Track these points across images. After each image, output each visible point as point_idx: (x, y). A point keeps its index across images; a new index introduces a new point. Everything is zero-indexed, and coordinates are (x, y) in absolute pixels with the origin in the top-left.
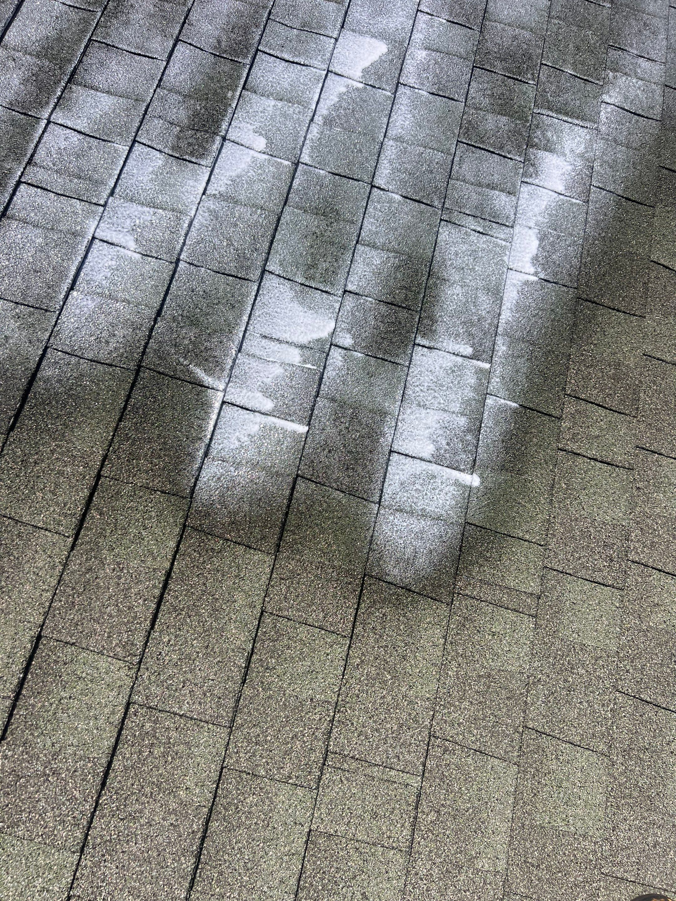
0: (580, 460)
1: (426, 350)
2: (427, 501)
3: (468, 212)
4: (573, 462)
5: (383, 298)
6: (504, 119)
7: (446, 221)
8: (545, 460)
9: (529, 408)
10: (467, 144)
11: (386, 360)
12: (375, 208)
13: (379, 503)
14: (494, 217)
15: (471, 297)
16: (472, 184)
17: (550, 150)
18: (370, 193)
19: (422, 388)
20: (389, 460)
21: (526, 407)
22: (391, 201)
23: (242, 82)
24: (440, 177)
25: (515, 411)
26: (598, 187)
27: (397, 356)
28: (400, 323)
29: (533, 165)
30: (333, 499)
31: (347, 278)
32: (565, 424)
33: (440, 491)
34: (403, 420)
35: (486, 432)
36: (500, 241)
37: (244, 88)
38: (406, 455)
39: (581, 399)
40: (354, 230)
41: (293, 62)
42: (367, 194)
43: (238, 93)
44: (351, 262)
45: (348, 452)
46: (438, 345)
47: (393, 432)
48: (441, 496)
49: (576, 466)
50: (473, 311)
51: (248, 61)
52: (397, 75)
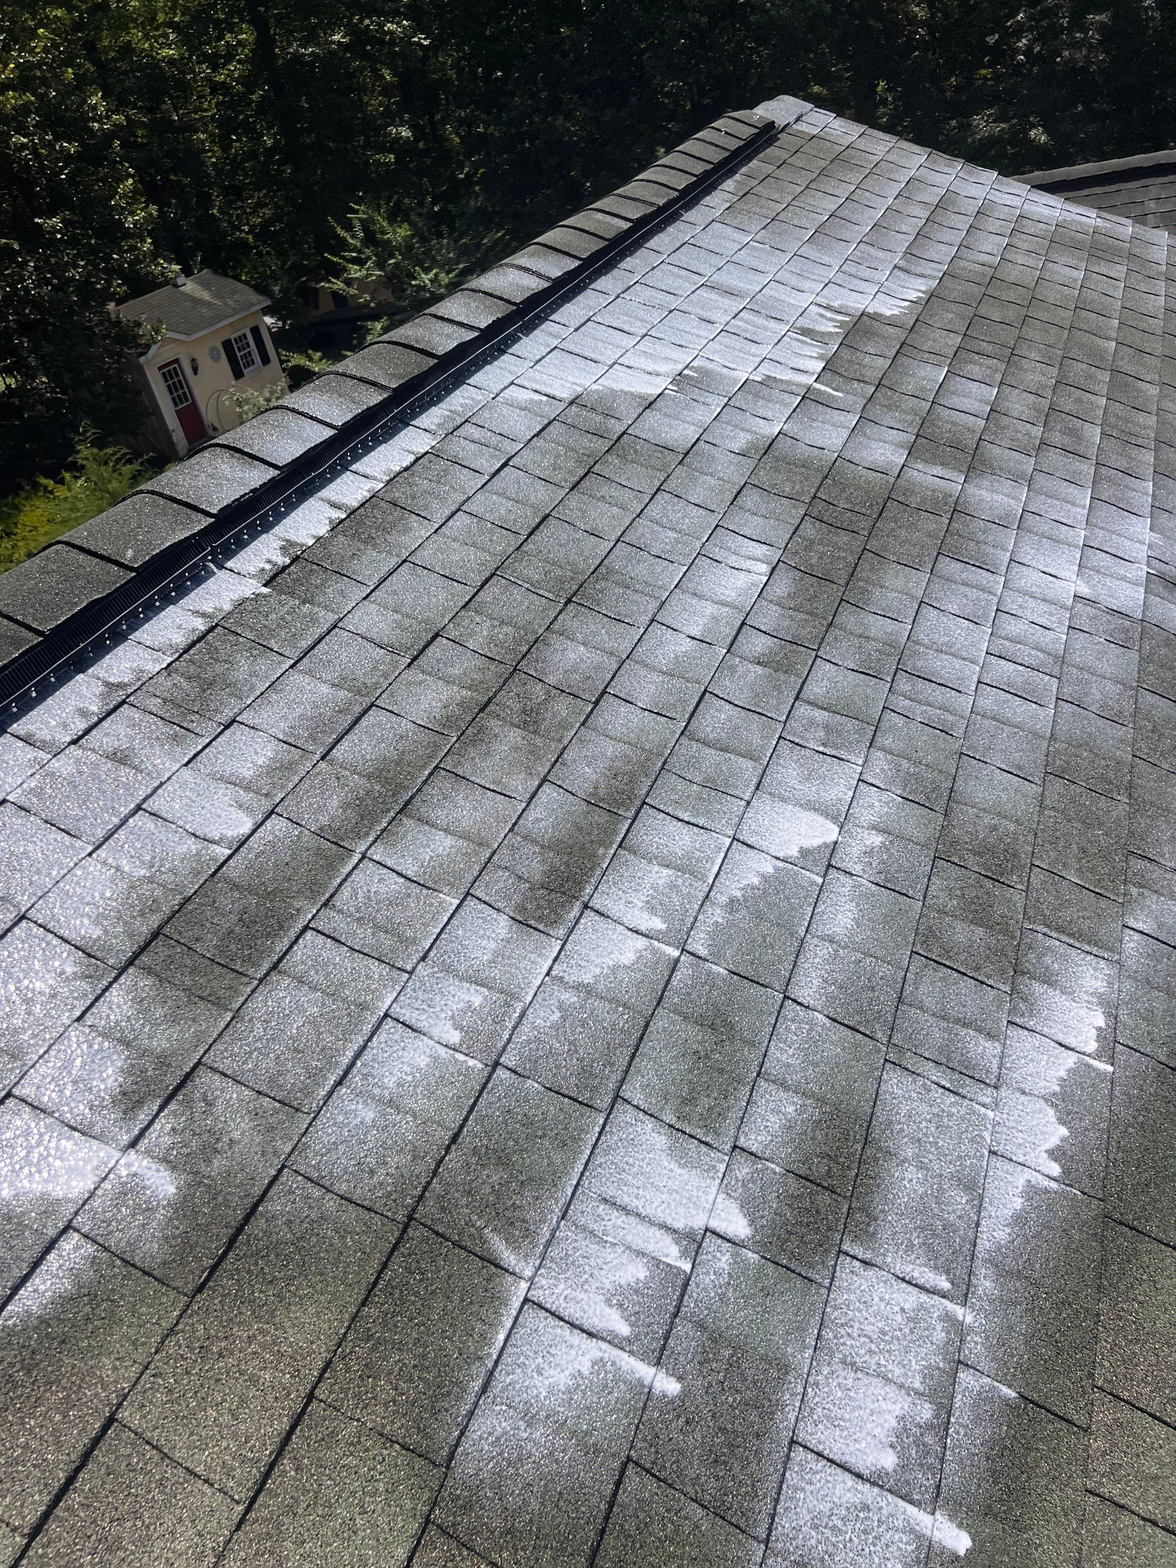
0: (1126, 1519)
1: (857, 1264)
2: (851, 1555)
3: (926, 1054)
4: (1114, 1522)
5: (794, 1167)
6: (980, 931)
7: (894, 1063)
8: (1063, 1509)
9: (1031, 1402)
10: (926, 957)
11: (793, 1271)
12: (788, 1029)
13: (767, 1541)
14: (967, 1068)
15: (932, 1187)
16: (934, 1015)
17: (1051, 983)
18: (781, 1007)
19: (850, 1331)
20: (788, 1457)
21: (1027, 1399)
22: (812, 1024)
23: (619, 839)
24: (887, 997)
25: (1007, 1402)
26: (1127, 1046)
27: (811, 1266)
28: (818, 1212)
29: (1025, 1000)
30: (686, 1518)
31: (739, 1128)
32: (1098, 1444)
33: (875, 1537)
34: (817, 1384)
35: (958, 1433)
36: (977, 1106)
37: (620, 846)
38: (819, 1454)
39: (1123, 1400)
40: (754, 1057)
41: (688, 823)
42: (777, 1007)
43: (612, 852)
44: (748, 1103)
45: (720, 1428)
46: (879, 1261)
47: (797, 1404)
48: (878, 1548)
49: (1120, 1530)
50: (936, 1211)
51: (631, 814)
52: (828, 855)
